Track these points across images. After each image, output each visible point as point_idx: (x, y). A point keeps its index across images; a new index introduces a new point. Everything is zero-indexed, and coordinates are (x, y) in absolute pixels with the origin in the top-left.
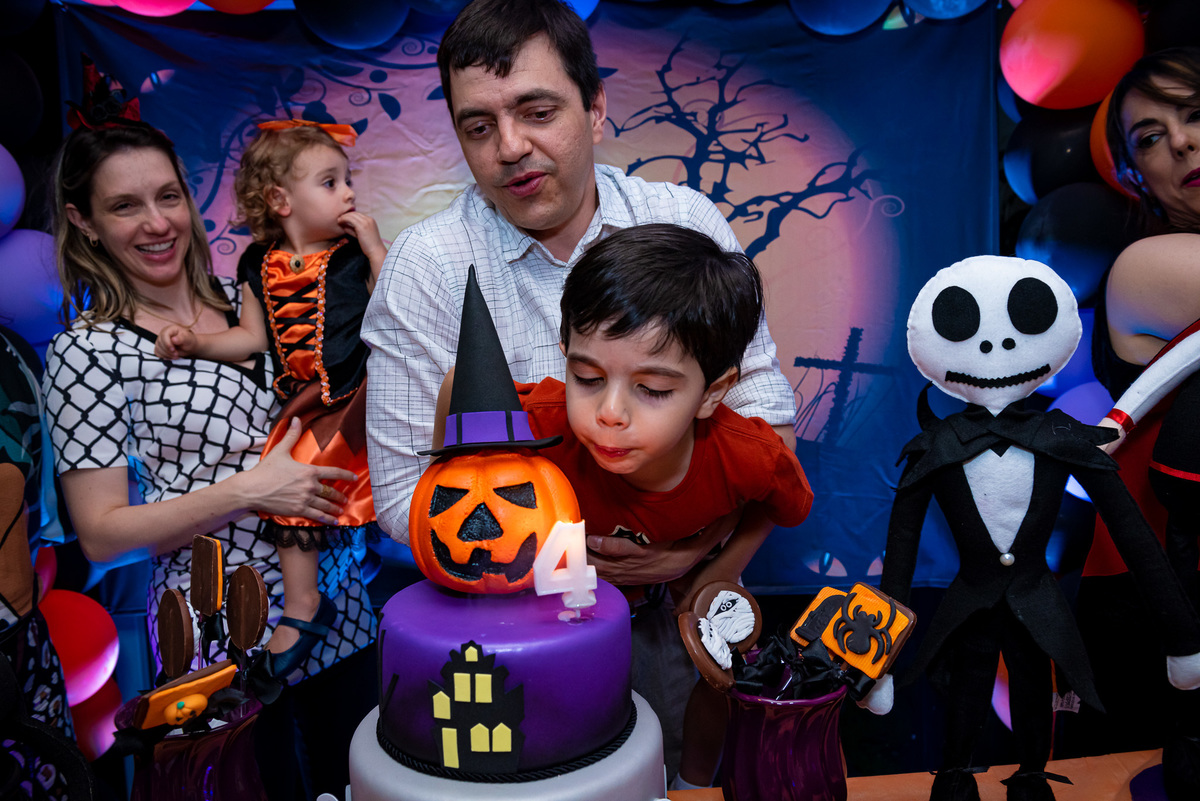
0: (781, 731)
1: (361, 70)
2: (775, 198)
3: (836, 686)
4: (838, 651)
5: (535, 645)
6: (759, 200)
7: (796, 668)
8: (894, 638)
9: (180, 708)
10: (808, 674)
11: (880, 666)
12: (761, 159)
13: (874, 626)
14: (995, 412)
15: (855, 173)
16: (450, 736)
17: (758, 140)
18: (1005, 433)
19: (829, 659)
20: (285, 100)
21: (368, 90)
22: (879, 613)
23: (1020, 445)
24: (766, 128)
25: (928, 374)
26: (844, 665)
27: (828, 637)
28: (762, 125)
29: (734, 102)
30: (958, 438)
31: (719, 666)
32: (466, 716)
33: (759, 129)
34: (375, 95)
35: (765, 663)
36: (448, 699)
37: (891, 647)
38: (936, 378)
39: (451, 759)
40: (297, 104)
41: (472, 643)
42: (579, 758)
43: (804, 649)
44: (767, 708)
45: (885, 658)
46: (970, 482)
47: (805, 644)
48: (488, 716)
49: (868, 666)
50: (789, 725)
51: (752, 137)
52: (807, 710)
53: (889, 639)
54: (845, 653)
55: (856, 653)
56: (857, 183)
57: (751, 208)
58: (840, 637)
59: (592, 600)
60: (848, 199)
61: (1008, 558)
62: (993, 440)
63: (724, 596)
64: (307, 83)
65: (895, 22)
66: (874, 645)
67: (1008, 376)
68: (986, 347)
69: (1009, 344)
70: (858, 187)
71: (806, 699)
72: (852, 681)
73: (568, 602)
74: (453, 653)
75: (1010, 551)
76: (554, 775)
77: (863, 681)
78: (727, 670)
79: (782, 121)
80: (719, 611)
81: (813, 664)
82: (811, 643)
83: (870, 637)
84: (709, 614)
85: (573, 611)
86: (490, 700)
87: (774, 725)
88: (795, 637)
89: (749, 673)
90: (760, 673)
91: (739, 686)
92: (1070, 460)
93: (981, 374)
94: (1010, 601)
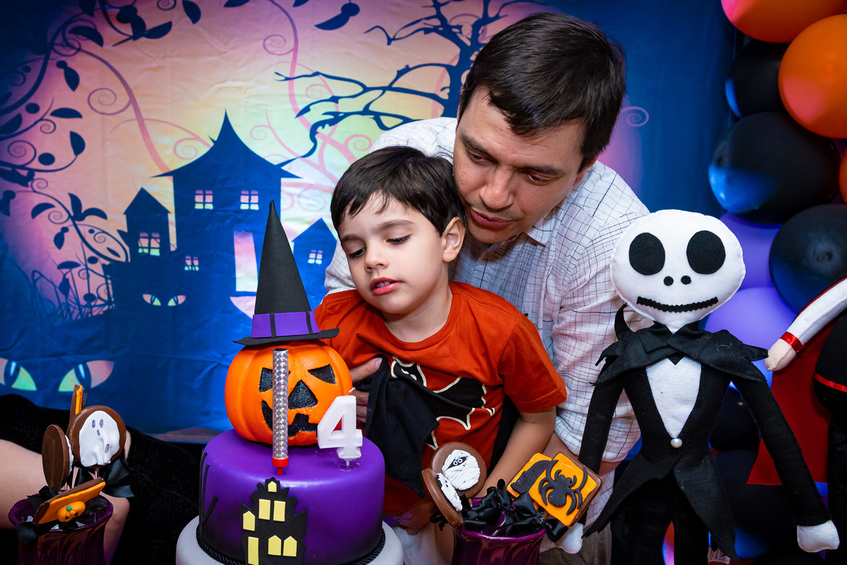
0: (492, 559)
3: (537, 529)
4: (541, 504)
5: (317, 484)
7: (509, 514)
8: (584, 497)
10: (518, 519)
11: (572, 517)
13: (570, 487)
14: (673, 330)
18: (679, 347)
19: (534, 509)
22: (575, 477)
23: (690, 357)
25: (625, 297)
26: (545, 514)
27: (534, 492)
30: (645, 350)
31: (454, 508)
32: (266, 529)
34: (180, 1)
35: (486, 507)
36: (254, 516)
37: (582, 503)
38: (630, 301)
39: (253, 558)
41: (273, 479)
43: (516, 499)
44: (483, 541)
45: (576, 511)
46: (651, 382)
47: (516, 495)
48: (281, 531)
49: (562, 515)
52: (514, 545)
53: (581, 497)
54: (547, 505)
55: (555, 506)
58: (544, 491)
59: (358, 454)
61: (676, 442)
62: (670, 351)
63: (457, 454)
66: (569, 501)
67: (684, 304)
68: (668, 281)
69: (685, 280)
71: (515, 537)
72: (551, 527)
73: (341, 454)
74: (259, 485)
75: (679, 437)
77: (559, 527)
78: (458, 512)
80: (452, 465)
81: (522, 511)
82: (521, 495)
83: (566, 495)
84: (444, 468)
85: (343, 461)
86: (283, 519)
87: (488, 553)
88: (509, 489)
89: (473, 514)
90: (482, 514)
91: (466, 523)
92: (728, 371)
93: (663, 302)
94: (676, 475)
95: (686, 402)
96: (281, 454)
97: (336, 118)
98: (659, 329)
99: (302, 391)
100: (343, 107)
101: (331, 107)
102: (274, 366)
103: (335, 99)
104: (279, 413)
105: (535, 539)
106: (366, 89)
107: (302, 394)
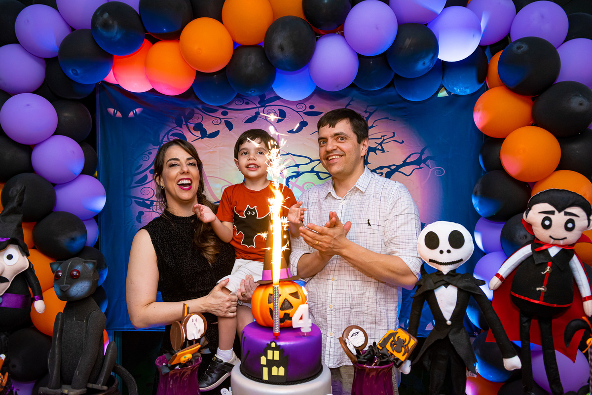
0: (370, 376)
1: (218, 110)
2: (388, 167)
3: (390, 363)
4: (392, 352)
5: (292, 343)
6: (381, 168)
7: (379, 357)
8: (410, 348)
9: (185, 358)
10: (382, 359)
11: (405, 357)
12: (383, 150)
13: (403, 344)
14: (445, 273)
15: (423, 157)
16: (265, 370)
17: (382, 142)
18: (448, 280)
19: (388, 354)
20: (186, 122)
21: (220, 118)
22: (406, 339)
23: (452, 285)
24: (385, 138)
26: (393, 356)
27: (388, 346)
28: (384, 136)
29: (372, 127)
30: (433, 281)
31: (353, 354)
32: (271, 364)
33: (383, 138)
34: (223, 121)
35: (368, 354)
36: (265, 358)
38: (427, 261)
39: (265, 377)
40: (191, 124)
41: (274, 341)
42: (305, 379)
43: (381, 350)
44: (366, 368)
45: (406, 354)
46: (437, 296)
47: (380, 348)
48: (278, 364)
49: (401, 356)
50: (374, 373)
51: (379, 141)
52: (379, 370)
53: (408, 348)
54: (394, 352)
55: (397, 352)
56: (424, 161)
57: (378, 171)
58: (392, 346)
59: (310, 330)
60: (420, 168)
61: (449, 323)
62: (443, 282)
63: (354, 331)
64: (195, 115)
65: (443, 94)
66: (403, 349)
67: (449, 262)
68: (441, 252)
69: (449, 251)
70: (425, 163)
71: (380, 366)
72: (396, 362)
73: (302, 330)
74: (268, 344)
75: (450, 320)
76: (297, 384)
77: (399, 362)
78: (354, 356)
79: (393, 135)
80: (352, 336)
81: (383, 356)
82: (383, 348)
83: (402, 347)
84: (349, 337)
85: (304, 333)
86: (278, 359)
87: (368, 374)
88: (378, 346)
89: (362, 357)
90: (366, 357)
91: (359, 361)
92: (469, 291)
93: (440, 261)
94: (450, 337)
95: (452, 304)
96: (277, 330)
97: (298, 174)
98: (439, 273)
99: (287, 303)
100: (301, 169)
101: (296, 169)
102: (273, 292)
103: (297, 166)
104: (276, 312)
105: (389, 367)
106: (312, 161)
107: (287, 304)
